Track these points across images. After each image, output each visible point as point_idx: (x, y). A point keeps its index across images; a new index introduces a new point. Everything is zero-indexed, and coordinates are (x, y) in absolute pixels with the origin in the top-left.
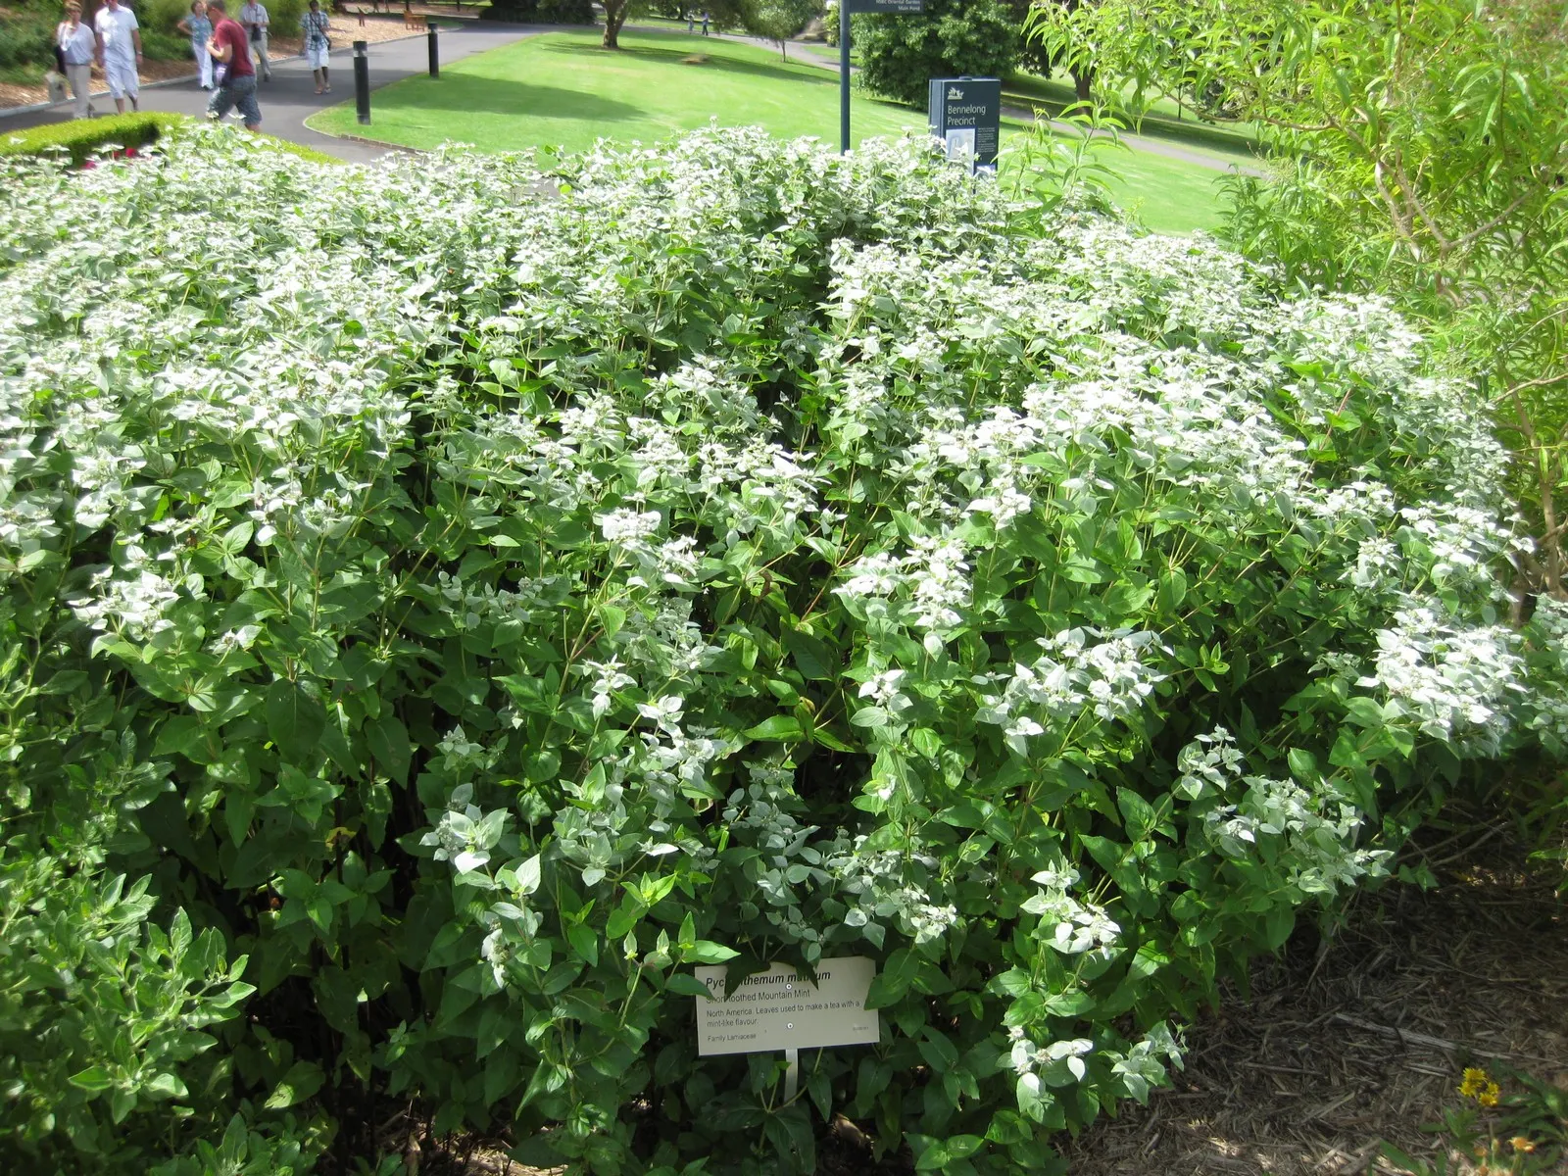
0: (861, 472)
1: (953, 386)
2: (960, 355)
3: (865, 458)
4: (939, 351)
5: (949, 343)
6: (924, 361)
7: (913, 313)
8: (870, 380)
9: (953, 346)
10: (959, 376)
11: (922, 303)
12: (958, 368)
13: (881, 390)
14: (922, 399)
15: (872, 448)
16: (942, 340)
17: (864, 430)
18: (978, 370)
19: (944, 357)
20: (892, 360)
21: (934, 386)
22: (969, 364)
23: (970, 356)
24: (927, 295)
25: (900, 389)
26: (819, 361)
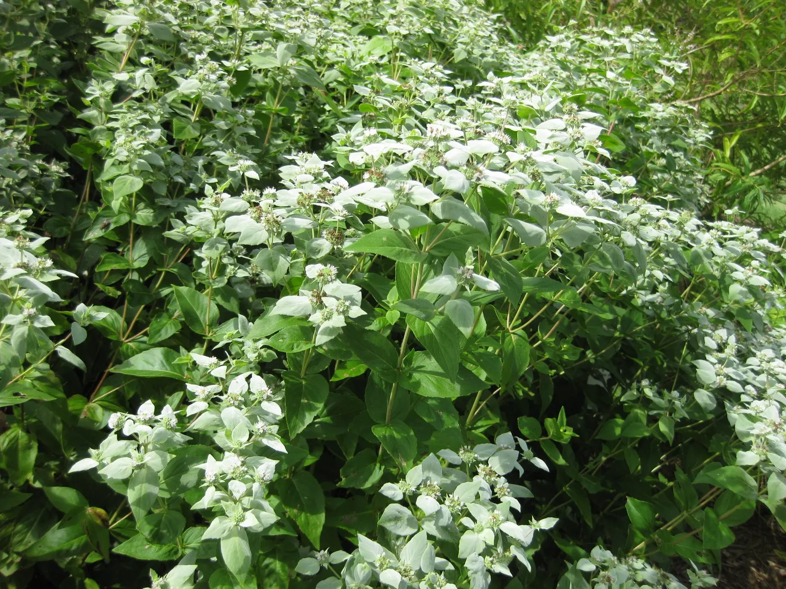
0: (140, 231)
1: (245, 124)
2: (251, 89)
3: (144, 216)
4: (224, 84)
5: (237, 74)
6: (209, 96)
7: (195, 41)
8: (145, 123)
9: (242, 77)
10: (251, 112)
11: (206, 31)
12: (251, 102)
13: (157, 134)
14: (208, 141)
15: (151, 204)
16: (228, 71)
17: (138, 184)
18: (271, 104)
19: (233, 90)
20: (170, 96)
21: (222, 124)
22: (262, 98)
23: (262, 89)
24: (212, 20)
25: (181, 130)
26: (87, 100)
